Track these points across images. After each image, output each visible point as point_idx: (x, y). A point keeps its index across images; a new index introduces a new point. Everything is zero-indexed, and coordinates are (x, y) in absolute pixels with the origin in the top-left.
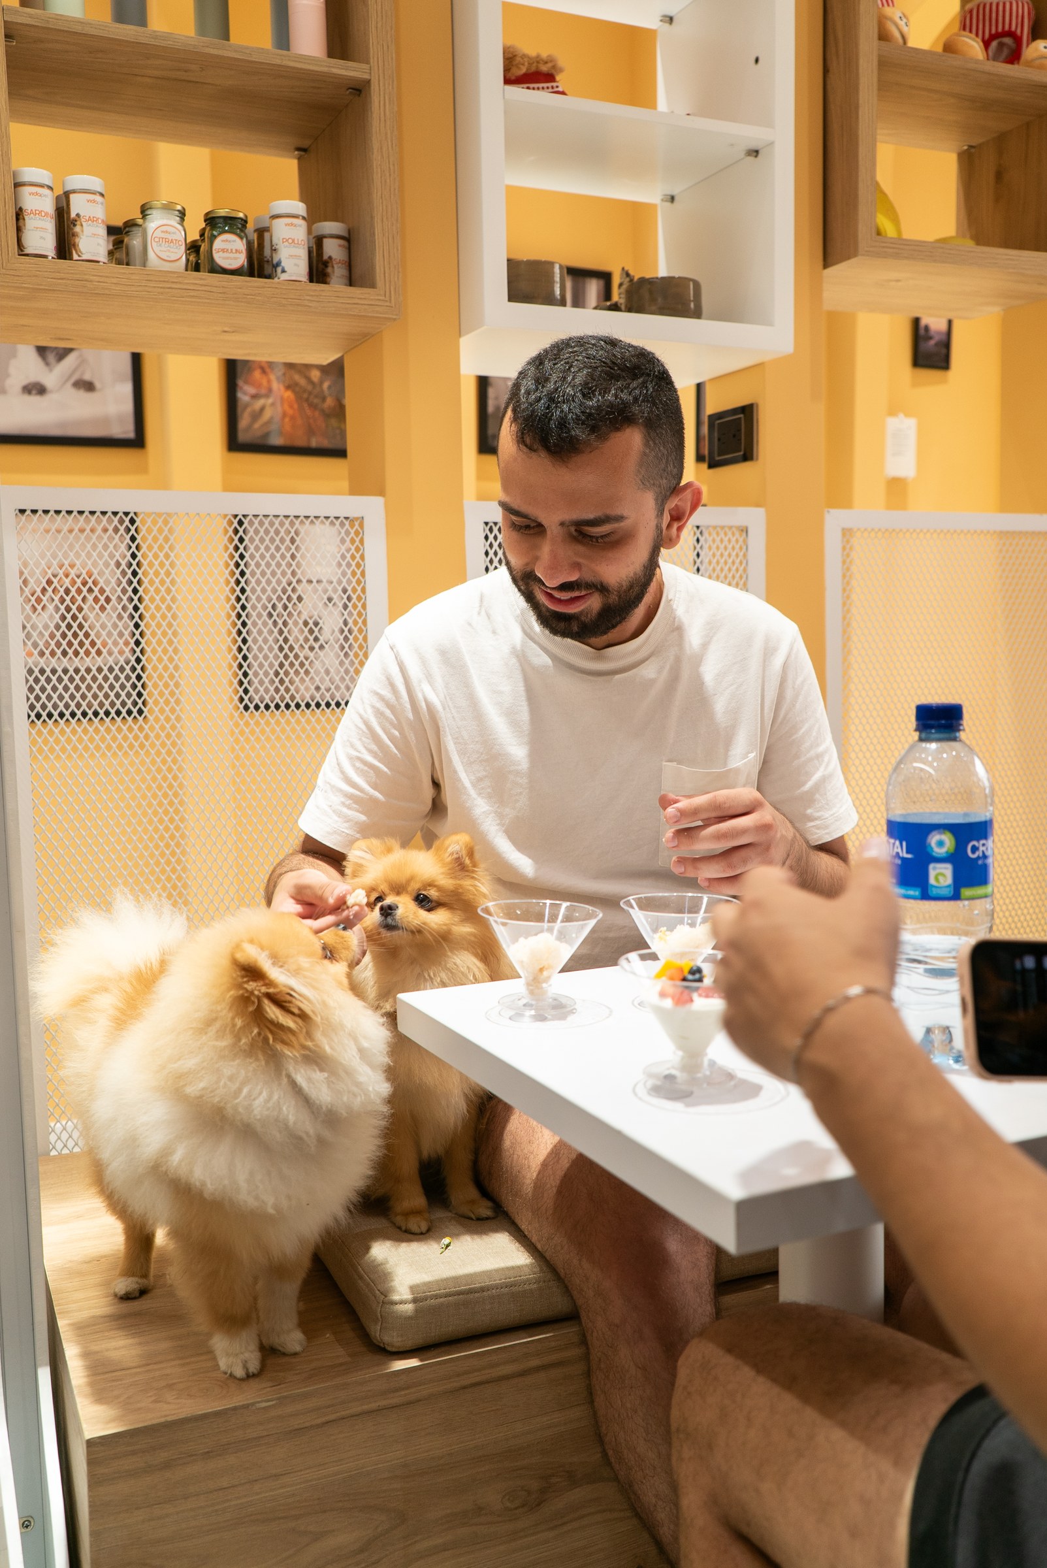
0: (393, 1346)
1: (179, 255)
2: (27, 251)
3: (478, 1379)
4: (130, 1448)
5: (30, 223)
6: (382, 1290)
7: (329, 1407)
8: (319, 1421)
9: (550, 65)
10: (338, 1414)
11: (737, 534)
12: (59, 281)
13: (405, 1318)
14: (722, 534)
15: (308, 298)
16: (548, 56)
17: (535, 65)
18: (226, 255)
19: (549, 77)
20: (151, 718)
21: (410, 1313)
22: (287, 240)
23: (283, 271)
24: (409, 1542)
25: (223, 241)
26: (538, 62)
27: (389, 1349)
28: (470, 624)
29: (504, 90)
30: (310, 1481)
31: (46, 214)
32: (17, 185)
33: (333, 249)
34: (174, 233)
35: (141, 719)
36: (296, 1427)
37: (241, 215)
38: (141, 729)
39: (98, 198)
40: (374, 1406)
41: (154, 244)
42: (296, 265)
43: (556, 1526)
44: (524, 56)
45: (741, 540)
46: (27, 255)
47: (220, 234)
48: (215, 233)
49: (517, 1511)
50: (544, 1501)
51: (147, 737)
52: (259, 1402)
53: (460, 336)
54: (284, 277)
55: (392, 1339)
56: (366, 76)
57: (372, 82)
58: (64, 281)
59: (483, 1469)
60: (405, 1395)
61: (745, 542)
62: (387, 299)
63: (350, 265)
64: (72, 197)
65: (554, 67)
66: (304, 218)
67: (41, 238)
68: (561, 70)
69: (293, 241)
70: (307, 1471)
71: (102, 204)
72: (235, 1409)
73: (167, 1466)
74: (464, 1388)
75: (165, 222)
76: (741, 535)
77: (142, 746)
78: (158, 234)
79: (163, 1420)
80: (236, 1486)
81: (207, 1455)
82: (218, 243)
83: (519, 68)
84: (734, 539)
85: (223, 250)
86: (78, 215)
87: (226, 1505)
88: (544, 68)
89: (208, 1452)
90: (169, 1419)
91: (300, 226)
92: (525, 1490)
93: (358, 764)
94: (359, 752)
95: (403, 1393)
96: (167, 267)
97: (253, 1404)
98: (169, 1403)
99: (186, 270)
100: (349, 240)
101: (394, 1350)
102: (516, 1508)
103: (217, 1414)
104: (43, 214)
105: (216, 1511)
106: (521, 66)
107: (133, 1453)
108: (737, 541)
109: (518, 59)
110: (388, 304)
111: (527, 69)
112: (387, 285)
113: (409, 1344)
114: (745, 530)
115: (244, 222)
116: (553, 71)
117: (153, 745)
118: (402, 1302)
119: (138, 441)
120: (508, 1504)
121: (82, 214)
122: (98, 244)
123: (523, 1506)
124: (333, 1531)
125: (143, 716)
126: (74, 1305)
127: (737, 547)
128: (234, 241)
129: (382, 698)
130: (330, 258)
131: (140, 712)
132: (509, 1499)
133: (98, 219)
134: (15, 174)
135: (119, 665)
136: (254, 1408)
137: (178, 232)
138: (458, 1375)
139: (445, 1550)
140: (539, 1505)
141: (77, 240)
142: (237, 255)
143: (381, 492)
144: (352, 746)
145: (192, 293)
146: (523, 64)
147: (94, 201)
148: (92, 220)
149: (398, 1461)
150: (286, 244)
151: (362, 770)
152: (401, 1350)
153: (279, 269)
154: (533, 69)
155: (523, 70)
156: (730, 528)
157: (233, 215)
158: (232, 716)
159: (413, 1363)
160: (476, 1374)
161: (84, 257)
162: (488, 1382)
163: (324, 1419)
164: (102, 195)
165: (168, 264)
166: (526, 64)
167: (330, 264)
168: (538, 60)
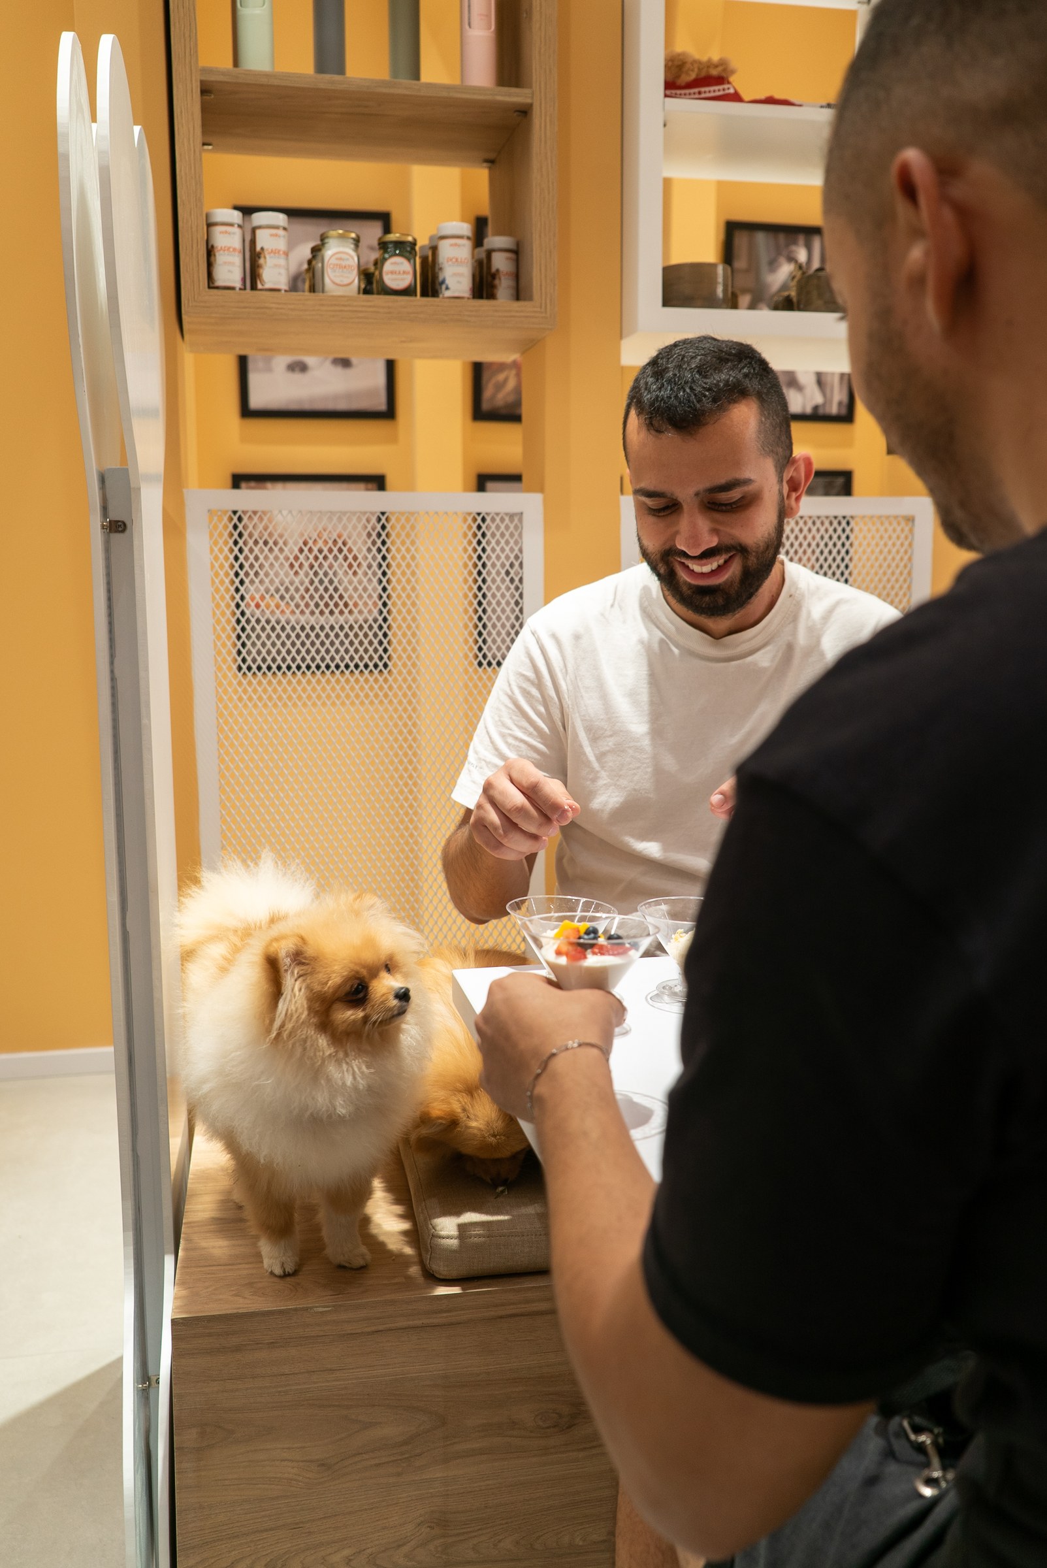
0: (440, 1274)
1: (353, 279)
2: (219, 283)
3: (514, 1311)
4: (207, 1331)
5: (220, 259)
6: (434, 1225)
7: (378, 1318)
8: (369, 1329)
9: (720, 69)
10: (387, 1326)
11: (903, 524)
12: (244, 310)
13: (450, 1251)
14: (887, 524)
15: (467, 313)
16: (721, 59)
17: (705, 70)
18: (394, 276)
19: (721, 80)
20: (395, 671)
21: (454, 1248)
22: (451, 260)
23: (447, 288)
24: (448, 1443)
25: (392, 264)
26: (708, 67)
27: (438, 1276)
28: (602, 615)
29: (664, 103)
30: (361, 1378)
31: (234, 250)
32: (210, 225)
33: (500, 262)
34: (347, 259)
35: (385, 672)
36: (349, 1332)
37: (410, 239)
38: (386, 680)
39: (281, 232)
40: (418, 1322)
41: (329, 271)
42: (459, 282)
43: (585, 1448)
44: (695, 61)
45: (907, 529)
46: (217, 288)
47: (390, 257)
48: (387, 256)
49: (548, 1430)
50: (575, 1425)
51: (390, 688)
52: (317, 1307)
53: (621, 337)
54: (447, 294)
55: (440, 1268)
56: (529, 101)
57: (534, 107)
58: (247, 310)
59: (517, 1390)
60: (447, 1317)
61: (911, 531)
62: (543, 310)
63: (517, 276)
64: (258, 232)
65: (725, 70)
66: (468, 238)
67: (229, 271)
68: (733, 72)
69: (457, 260)
70: (358, 1370)
71: (284, 236)
72: (296, 1310)
73: (238, 1349)
74: (501, 1317)
75: (341, 249)
76: (907, 525)
77: (386, 695)
78: (333, 261)
79: (235, 1311)
80: (296, 1374)
81: (272, 1345)
82: (388, 266)
83: (687, 74)
84: (899, 529)
85: (392, 272)
86: (262, 249)
87: (287, 1388)
88: (714, 72)
89: (272, 1343)
90: (241, 1311)
91: (464, 245)
92: (556, 1413)
93: (511, 740)
94: (511, 730)
95: (445, 1315)
96: (339, 292)
97: (311, 1308)
98: (245, 1298)
99: (359, 293)
100: (517, 253)
101: (441, 1277)
102: (548, 1428)
103: (281, 1312)
104: (231, 250)
105: (280, 1392)
106: (691, 73)
107: (210, 1335)
108: (902, 530)
109: (688, 66)
110: (544, 315)
111: (697, 75)
112: (544, 297)
113: (454, 1274)
114: (910, 520)
115: (414, 244)
116: (724, 75)
117: (396, 695)
118: (448, 1237)
119: (389, 413)
120: (541, 1423)
121: (265, 247)
122: (280, 274)
123: (554, 1427)
124: (381, 1423)
125: (388, 669)
126: (201, 1206)
127: (903, 536)
128: (402, 263)
129: (527, 679)
130: (498, 270)
131: (385, 666)
132: (541, 1419)
133: (279, 251)
134: (207, 216)
135: (358, 624)
136: (312, 1311)
137: (351, 259)
138: (496, 1306)
139: (481, 1454)
140: (569, 1427)
141: (261, 271)
142: (405, 276)
143: (541, 490)
144: (504, 725)
145: (360, 315)
146: (693, 70)
147: (276, 235)
148: (275, 252)
149: (440, 1372)
150: (450, 263)
151: (514, 745)
152: (447, 1278)
153: (444, 287)
154: (703, 74)
155: (693, 76)
156: (896, 517)
157: (404, 239)
158: (466, 671)
159: (456, 1290)
160: (512, 1307)
161: (267, 286)
162: (522, 1315)
163: (373, 1328)
164: (285, 229)
165: (344, 288)
166: (696, 70)
167: (497, 277)
168: (710, 64)
